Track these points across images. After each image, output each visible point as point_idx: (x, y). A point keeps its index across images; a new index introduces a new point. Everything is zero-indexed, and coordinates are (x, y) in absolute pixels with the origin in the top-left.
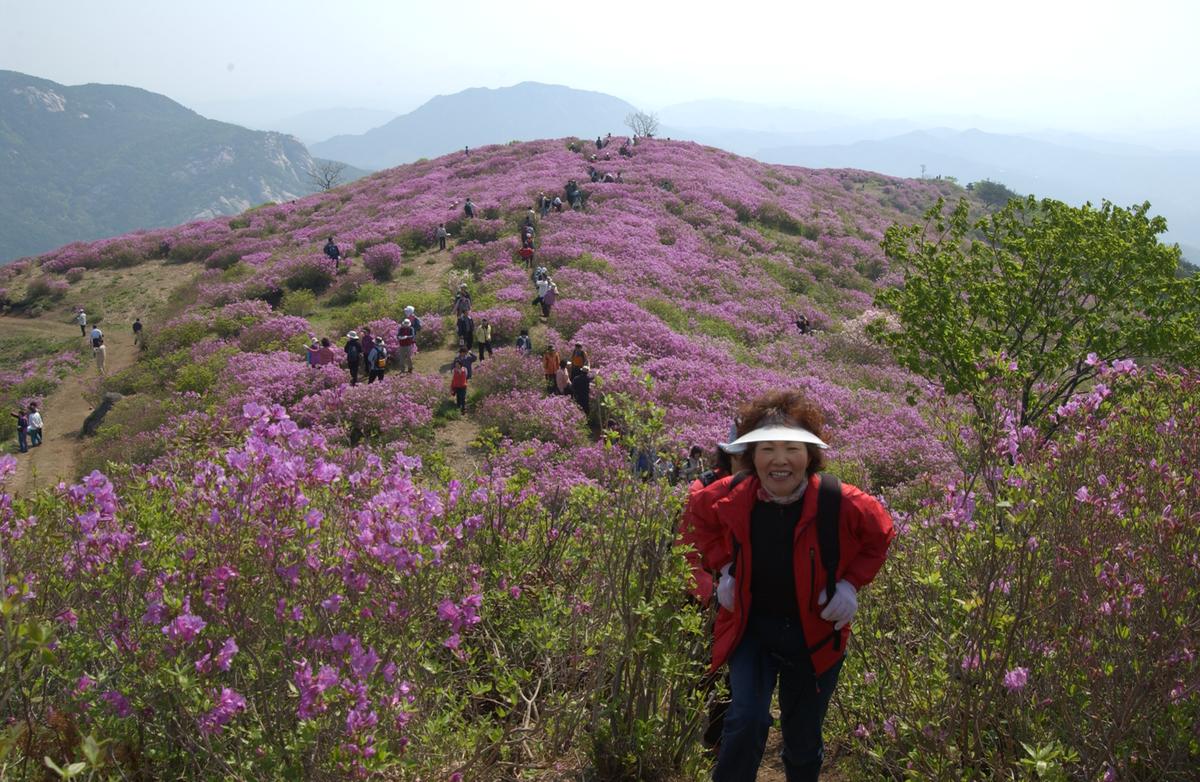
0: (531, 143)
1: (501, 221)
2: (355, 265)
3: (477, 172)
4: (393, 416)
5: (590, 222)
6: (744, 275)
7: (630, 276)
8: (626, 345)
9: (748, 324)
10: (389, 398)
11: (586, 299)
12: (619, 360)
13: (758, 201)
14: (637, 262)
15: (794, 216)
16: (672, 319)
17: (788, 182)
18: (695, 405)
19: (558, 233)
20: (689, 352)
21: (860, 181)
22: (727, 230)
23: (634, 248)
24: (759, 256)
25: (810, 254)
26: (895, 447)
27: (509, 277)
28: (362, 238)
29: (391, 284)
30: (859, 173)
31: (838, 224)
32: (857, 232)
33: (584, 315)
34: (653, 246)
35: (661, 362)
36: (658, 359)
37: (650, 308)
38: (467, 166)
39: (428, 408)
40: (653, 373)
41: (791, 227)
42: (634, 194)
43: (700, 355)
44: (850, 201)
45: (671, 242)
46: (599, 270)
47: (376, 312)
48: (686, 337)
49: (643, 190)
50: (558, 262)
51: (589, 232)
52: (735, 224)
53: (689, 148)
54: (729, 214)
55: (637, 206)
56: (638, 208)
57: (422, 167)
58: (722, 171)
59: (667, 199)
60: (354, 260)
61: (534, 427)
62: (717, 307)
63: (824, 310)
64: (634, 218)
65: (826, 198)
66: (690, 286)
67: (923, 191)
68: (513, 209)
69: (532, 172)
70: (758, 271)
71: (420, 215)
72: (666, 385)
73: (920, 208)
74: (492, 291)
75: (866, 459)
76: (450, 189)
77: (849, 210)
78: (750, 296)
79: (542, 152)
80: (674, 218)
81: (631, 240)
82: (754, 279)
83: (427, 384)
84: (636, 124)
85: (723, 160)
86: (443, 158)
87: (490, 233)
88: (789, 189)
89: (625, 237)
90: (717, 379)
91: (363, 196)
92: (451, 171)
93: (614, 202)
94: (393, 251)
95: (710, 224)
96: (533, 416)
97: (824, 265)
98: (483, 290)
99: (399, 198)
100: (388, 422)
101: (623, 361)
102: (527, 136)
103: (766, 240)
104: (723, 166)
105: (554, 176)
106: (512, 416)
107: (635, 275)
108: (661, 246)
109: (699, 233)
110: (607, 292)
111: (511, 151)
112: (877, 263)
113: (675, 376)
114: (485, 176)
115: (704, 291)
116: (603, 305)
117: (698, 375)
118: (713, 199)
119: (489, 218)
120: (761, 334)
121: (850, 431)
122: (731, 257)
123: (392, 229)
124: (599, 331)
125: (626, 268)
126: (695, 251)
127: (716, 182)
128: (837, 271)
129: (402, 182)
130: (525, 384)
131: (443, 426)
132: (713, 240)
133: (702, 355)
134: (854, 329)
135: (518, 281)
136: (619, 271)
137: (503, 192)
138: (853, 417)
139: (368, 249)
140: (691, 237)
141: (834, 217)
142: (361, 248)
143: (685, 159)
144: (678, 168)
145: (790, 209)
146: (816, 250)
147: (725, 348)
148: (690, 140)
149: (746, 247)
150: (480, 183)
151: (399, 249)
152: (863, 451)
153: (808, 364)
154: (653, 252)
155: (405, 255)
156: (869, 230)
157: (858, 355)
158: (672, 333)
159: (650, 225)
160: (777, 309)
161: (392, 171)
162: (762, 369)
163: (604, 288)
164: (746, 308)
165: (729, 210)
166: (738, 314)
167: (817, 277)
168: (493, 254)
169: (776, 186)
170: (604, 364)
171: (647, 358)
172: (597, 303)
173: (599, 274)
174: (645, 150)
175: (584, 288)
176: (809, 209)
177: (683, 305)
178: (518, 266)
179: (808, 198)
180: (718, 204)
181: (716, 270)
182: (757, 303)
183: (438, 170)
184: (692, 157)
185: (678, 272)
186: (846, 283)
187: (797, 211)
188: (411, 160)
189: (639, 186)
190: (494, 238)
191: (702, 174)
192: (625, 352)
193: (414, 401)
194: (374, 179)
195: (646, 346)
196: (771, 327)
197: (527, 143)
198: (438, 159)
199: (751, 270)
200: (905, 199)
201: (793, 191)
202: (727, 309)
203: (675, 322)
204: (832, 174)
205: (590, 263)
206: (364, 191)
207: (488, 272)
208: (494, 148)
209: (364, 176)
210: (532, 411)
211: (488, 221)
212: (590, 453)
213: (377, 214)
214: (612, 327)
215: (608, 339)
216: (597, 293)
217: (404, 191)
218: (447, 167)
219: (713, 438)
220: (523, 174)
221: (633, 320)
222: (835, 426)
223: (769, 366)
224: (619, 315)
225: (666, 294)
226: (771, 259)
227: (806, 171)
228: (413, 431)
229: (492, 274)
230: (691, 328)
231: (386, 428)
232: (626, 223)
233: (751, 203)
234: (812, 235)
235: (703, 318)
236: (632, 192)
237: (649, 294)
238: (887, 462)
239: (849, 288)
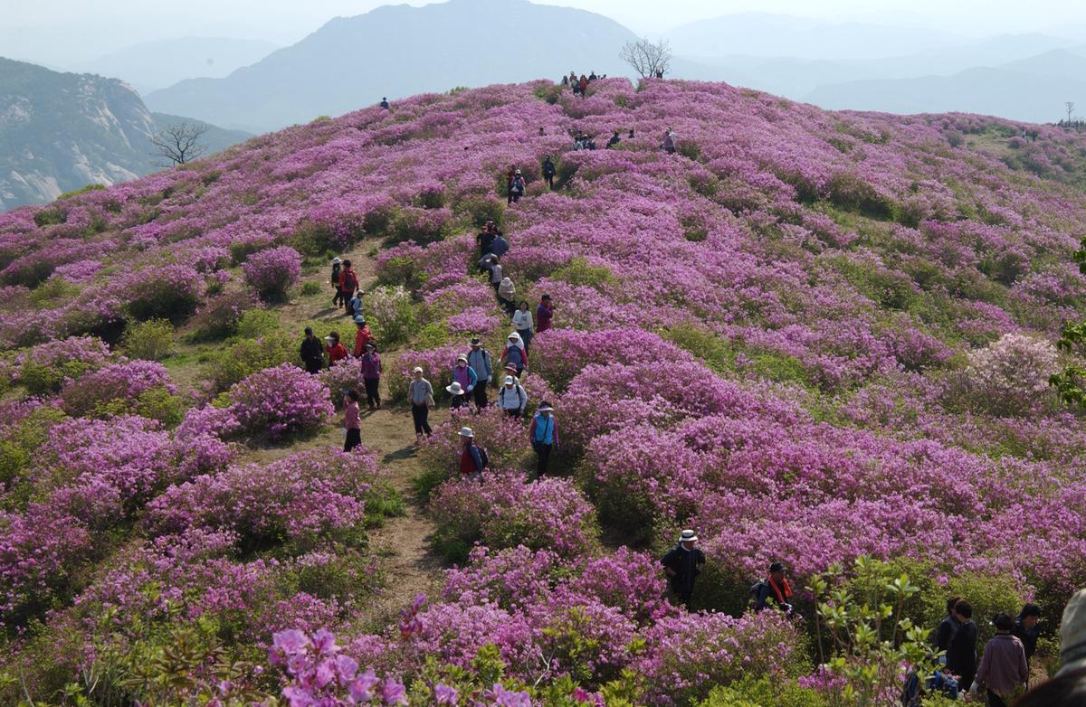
0: (483, 91)
1: (446, 210)
2: (231, 280)
3: (406, 136)
4: (306, 512)
5: (579, 210)
6: (812, 284)
7: (644, 290)
8: (648, 399)
9: (824, 359)
10: (297, 485)
11: (581, 328)
12: (639, 422)
13: (828, 170)
14: (653, 269)
15: (882, 191)
16: (710, 355)
17: (867, 138)
18: (759, 489)
19: (534, 227)
20: (742, 406)
21: (974, 131)
22: (783, 216)
23: (647, 247)
24: (832, 254)
25: (909, 249)
26: (1069, 550)
27: (463, 296)
28: (240, 239)
29: (286, 308)
30: (971, 118)
31: (948, 200)
32: (978, 212)
33: (582, 353)
34: (676, 244)
35: (702, 423)
36: (697, 417)
37: (679, 340)
38: (388, 128)
39: (357, 500)
40: (690, 441)
41: (877, 209)
42: (643, 166)
43: (758, 410)
44: (962, 163)
45: (699, 238)
46: (598, 281)
47: (270, 355)
48: (735, 384)
49: (655, 159)
50: (536, 271)
51: (579, 226)
52: (793, 206)
53: (718, 92)
54: (785, 192)
55: (647, 183)
56: (649, 187)
57: (321, 130)
58: (769, 126)
59: (694, 172)
60: (229, 273)
61: (519, 527)
62: (776, 333)
63: (935, 333)
64: (642, 202)
65: (926, 161)
66: (732, 303)
67: (1071, 142)
68: (464, 193)
69: (489, 135)
70: (832, 277)
71: (325, 203)
72: (711, 459)
73: (1067, 168)
74: (439, 318)
75: (1026, 569)
76: (366, 162)
77: (962, 178)
78: (824, 315)
79: (500, 104)
80: (704, 200)
81: (642, 236)
82: (827, 289)
83: (354, 463)
84: (637, 58)
85: (770, 109)
86: (353, 115)
87: (432, 228)
88: (871, 149)
89: (633, 231)
90: (788, 447)
91: (235, 173)
92: (367, 134)
93: (613, 180)
94: (288, 258)
95: (756, 207)
96: (517, 510)
97: (931, 265)
98: (426, 316)
99: (290, 177)
100: (299, 523)
101: (646, 423)
102: (477, 80)
103: (842, 229)
104: (770, 118)
105: (520, 140)
106: (484, 508)
107: (651, 288)
108: (687, 243)
109: (742, 223)
110: (612, 317)
111: (453, 103)
112: (1012, 258)
113: (723, 443)
114: (417, 141)
115: (753, 309)
116: (608, 336)
117: (759, 442)
118: (760, 169)
119: (429, 207)
120: (843, 373)
121: (996, 525)
122: (793, 257)
123: (284, 225)
124: (605, 377)
125: (636, 278)
126: (736, 250)
127: (763, 143)
128: (951, 273)
129: (293, 152)
130: (499, 461)
131: (378, 525)
132: (763, 232)
133: (762, 411)
134: (985, 363)
135: (477, 302)
136: (627, 283)
137: (449, 166)
138: (998, 501)
139: (251, 256)
140: (730, 228)
141: (943, 190)
142: (240, 255)
143: (714, 110)
144: (704, 124)
145: (876, 181)
146: (917, 242)
147: (793, 397)
148: (720, 81)
149: (813, 241)
150: (411, 153)
151: (297, 255)
152: (1021, 557)
153: (920, 419)
154: (676, 253)
155: (305, 264)
156: (995, 209)
157: (994, 402)
158: (715, 378)
159: (669, 211)
160: (866, 335)
161: (278, 135)
162: (852, 429)
163: (607, 310)
164: (819, 335)
165: (784, 187)
166: (807, 344)
167: (921, 282)
168: (440, 261)
169: (851, 145)
170: (617, 428)
171: (681, 417)
172: (600, 334)
173: (598, 288)
174: (654, 98)
175: (578, 311)
176: (904, 180)
177: (724, 332)
178: (477, 279)
179: (900, 162)
180: (768, 177)
181: (768, 278)
182: (832, 325)
183: (347, 135)
184: (725, 107)
185: (713, 281)
186: (965, 290)
187: (886, 184)
188: (305, 119)
189: (648, 153)
190: (437, 236)
191: (740, 132)
192: (645, 408)
193: (335, 491)
194: (252, 148)
195: (677, 399)
196: (856, 362)
197: (477, 91)
198: (346, 117)
199: (823, 276)
200: (1043, 156)
201: (877, 153)
202: (790, 337)
203: (716, 360)
204: (930, 122)
205: (582, 273)
206: (237, 167)
207: (433, 288)
208: (429, 99)
209: (239, 143)
210: (514, 502)
211: (429, 212)
212: (606, 566)
213: (261, 203)
214: (626, 371)
215: (621, 389)
216: (598, 318)
217: (298, 165)
218: (360, 128)
219: (791, 541)
220: (474, 138)
221: (655, 359)
222: (971, 516)
223: (861, 423)
224: (632, 352)
225: (698, 316)
226: (852, 258)
227: (890, 118)
228: (337, 536)
229: (438, 291)
230: (739, 370)
231: (297, 532)
232: (633, 210)
233: (818, 175)
234: (910, 219)
235: (756, 352)
236: (639, 162)
237: (675, 317)
238: (1059, 573)
239: (973, 299)
